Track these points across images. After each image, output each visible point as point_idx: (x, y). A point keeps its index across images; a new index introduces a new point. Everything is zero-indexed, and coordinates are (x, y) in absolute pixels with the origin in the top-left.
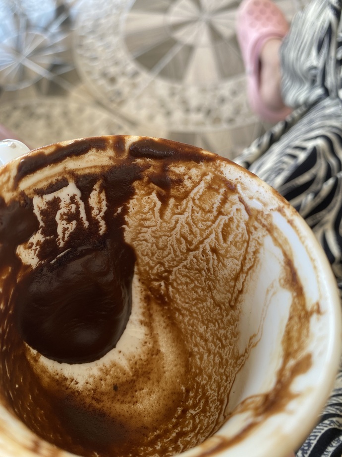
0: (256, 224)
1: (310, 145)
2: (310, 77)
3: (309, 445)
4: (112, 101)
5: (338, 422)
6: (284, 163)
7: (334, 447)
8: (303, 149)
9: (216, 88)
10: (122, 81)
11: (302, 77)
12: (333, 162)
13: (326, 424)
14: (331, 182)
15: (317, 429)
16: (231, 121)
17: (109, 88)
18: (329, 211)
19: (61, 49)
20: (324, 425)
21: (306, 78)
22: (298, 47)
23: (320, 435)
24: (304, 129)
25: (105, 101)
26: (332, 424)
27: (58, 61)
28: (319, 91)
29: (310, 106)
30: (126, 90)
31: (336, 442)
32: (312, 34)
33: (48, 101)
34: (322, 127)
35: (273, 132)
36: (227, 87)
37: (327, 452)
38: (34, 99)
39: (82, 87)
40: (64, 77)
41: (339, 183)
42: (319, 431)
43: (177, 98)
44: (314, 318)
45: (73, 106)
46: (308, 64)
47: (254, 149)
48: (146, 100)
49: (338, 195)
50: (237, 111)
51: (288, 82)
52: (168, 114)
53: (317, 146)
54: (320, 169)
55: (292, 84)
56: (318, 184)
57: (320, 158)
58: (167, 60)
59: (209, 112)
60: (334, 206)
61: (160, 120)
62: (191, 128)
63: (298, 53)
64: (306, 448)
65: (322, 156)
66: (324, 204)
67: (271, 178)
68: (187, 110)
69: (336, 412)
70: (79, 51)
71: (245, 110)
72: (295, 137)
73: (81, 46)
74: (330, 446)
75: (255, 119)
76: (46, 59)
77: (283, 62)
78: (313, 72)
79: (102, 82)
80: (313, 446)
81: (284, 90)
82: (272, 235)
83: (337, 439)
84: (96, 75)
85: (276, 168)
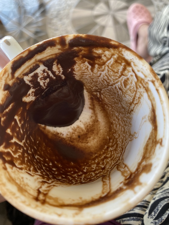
0: (140, 84)
1: (162, 73)
2: (163, 42)
8: (159, 75)
11: (159, 42)
19: (40, 24)
21: (161, 42)
22: (158, 28)
24: (159, 66)
27: (39, 30)
28: (167, 49)
29: (162, 56)
32: (165, 21)
34: (168, 65)
44: (158, 145)
46: (162, 36)
51: (151, 44)
53: (166, 73)
55: (154, 45)
63: (157, 31)
65: (168, 78)
70: (49, 26)
73: (50, 23)
76: (33, 29)
77: (150, 35)
78: (165, 39)
81: (149, 48)
82: (148, 93)
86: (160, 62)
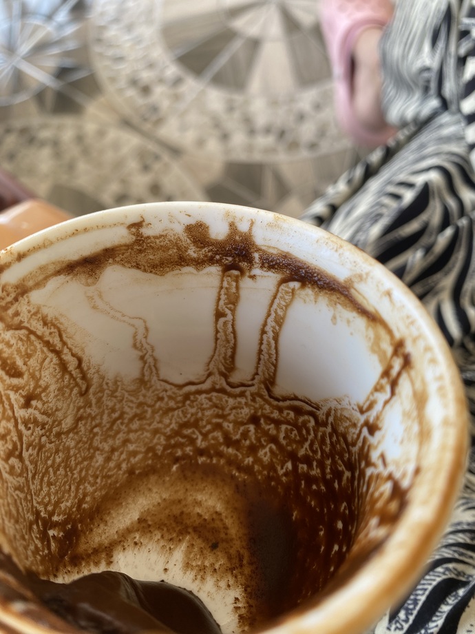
1: (420, 180)
2: (421, 83)
3: (415, 602)
4: (145, 120)
5: (455, 569)
6: (383, 205)
7: (451, 605)
8: (410, 185)
9: (292, 100)
10: (159, 92)
11: (411, 84)
12: (452, 203)
13: (439, 572)
14: (449, 232)
15: (427, 580)
16: (313, 146)
17: (141, 101)
18: (447, 274)
19: (71, 45)
20: (436, 574)
21: (416, 84)
22: (404, 40)
23: (430, 588)
24: (411, 157)
25: (136, 120)
26: (447, 573)
27: (68, 62)
28: (434, 103)
29: (422, 124)
30: (165, 104)
31: (453, 598)
32: (424, 19)
33: (56, 121)
34: (437, 154)
35: (369, 162)
36: (307, 98)
37: (441, 612)
38: (35, 118)
39: (102, 99)
40: (76, 85)
41: (460, 234)
42: (430, 582)
43: (237, 115)
45: (90, 127)
46: (418, 64)
47: (342, 187)
48: (193, 117)
49: (458, 251)
50: (322, 132)
51: (391, 90)
52: (225, 137)
53: (430, 181)
54: (434, 214)
55: (397, 93)
56: (431, 235)
57: (434, 198)
58: (222, 61)
59: (282, 134)
60: (454, 266)
61: (213, 145)
62: (257, 157)
63: (404, 49)
64: (411, 607)
65: (436, 195)
66: (439, 264)
67: (365, 228)
68: (252, 132)
69: (453, 555)
70: (97, 49)
71: (333, 131)
72: (399, 169)
73: (99, 41)
74: (444, 604)
75: (347, 143)
76: (51, 61)
77: (384, 62)
78: (426, 75)
79: (131, 93)
80: (420, 604)
81: (385, 102)
83: (454, 593)
84: (122, 83)
85: (371, 213)
86: (414, 145)
